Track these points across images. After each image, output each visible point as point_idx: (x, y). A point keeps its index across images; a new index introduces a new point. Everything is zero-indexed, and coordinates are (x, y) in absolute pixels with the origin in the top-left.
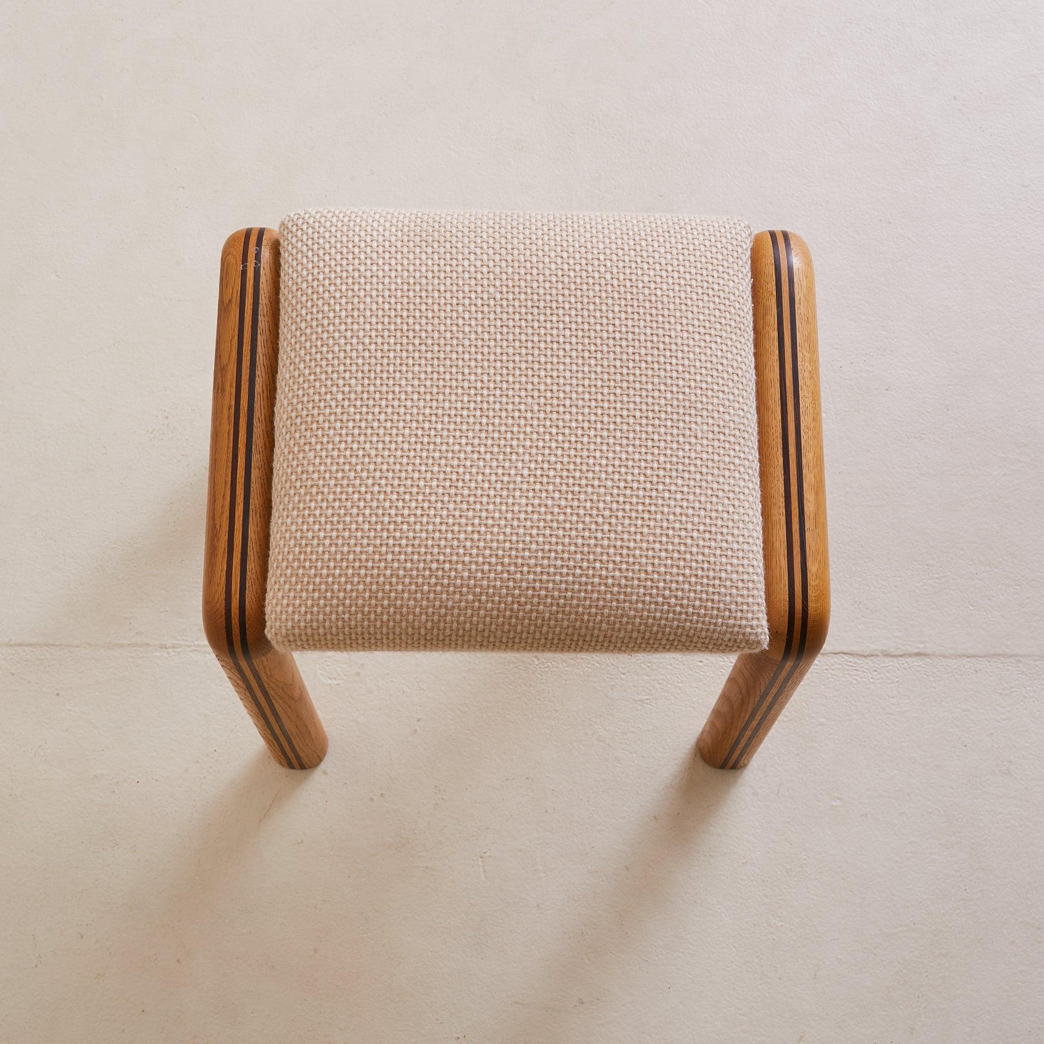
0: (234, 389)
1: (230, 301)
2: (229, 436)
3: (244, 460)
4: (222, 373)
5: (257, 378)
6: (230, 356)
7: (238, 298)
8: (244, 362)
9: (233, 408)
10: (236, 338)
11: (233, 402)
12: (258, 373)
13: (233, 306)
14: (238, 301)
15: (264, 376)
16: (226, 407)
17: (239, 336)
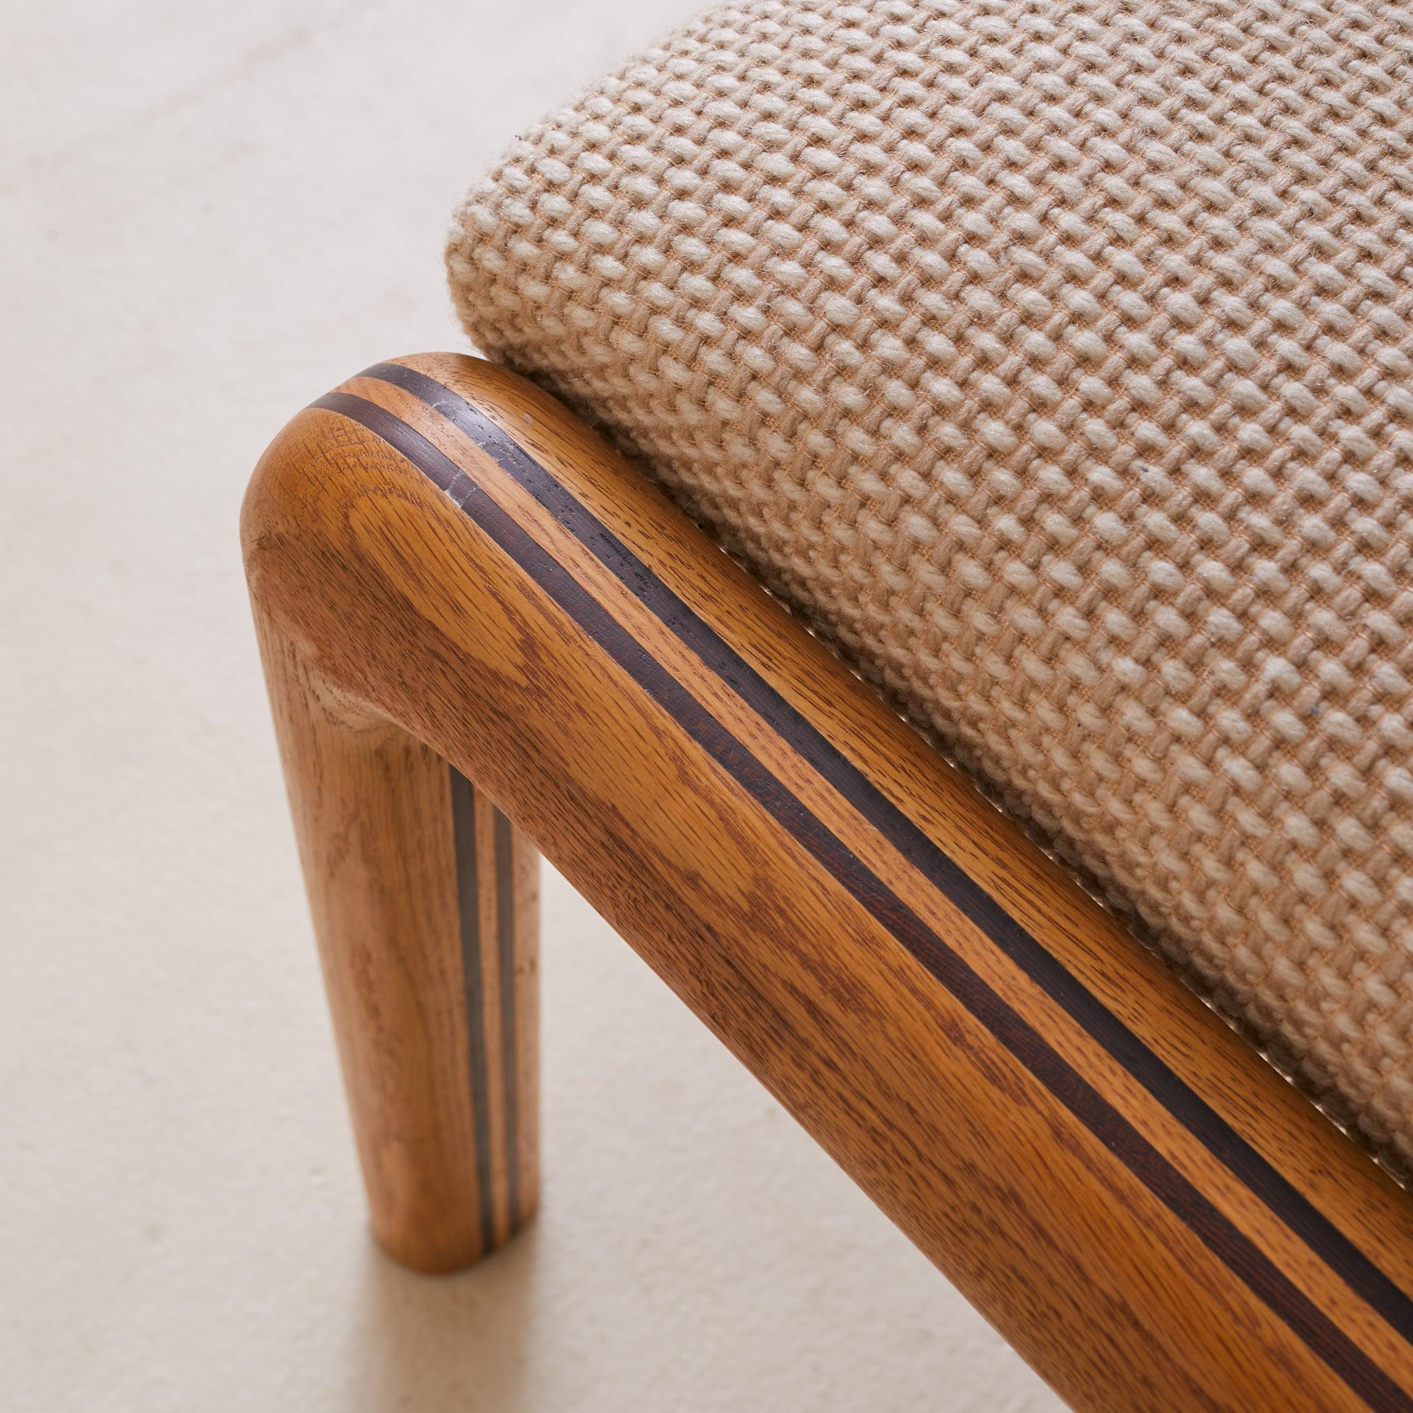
0: (892, 942)
1: (529, 645)
2: (1076, 1149)
3: (1244, 1192)
4: (773, 934)
5: (931, 833)
6: (739, 839)
7: (554, 608)
8: (820, 811)
9: (971, 1021)
10: (695, 751)
11: (947, 1000)
12: (910, 809)
13: (559, 647)
14: (563, 617)
15: (938, 804)
16: (934, 1045)
17: (693, 733)
